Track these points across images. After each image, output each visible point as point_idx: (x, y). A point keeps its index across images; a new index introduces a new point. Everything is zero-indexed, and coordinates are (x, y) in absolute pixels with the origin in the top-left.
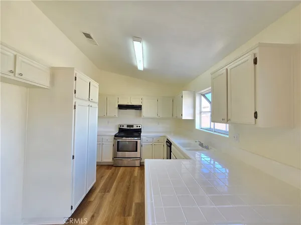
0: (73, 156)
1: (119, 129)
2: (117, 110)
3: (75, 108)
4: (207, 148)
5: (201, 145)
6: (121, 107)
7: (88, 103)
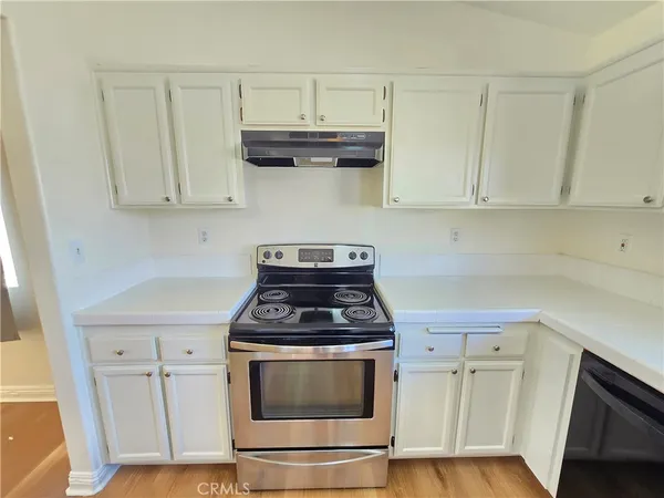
1: (262, 269)
2: (237, 167)
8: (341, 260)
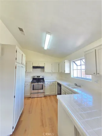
0: (15, 96)
1: (33, 78)
2: (32, 69)
3: (16, 68)
4: (80, 87)
5: (76, 85)
6: (34, 67)
7: (21, 65)
8: (41, 77)
